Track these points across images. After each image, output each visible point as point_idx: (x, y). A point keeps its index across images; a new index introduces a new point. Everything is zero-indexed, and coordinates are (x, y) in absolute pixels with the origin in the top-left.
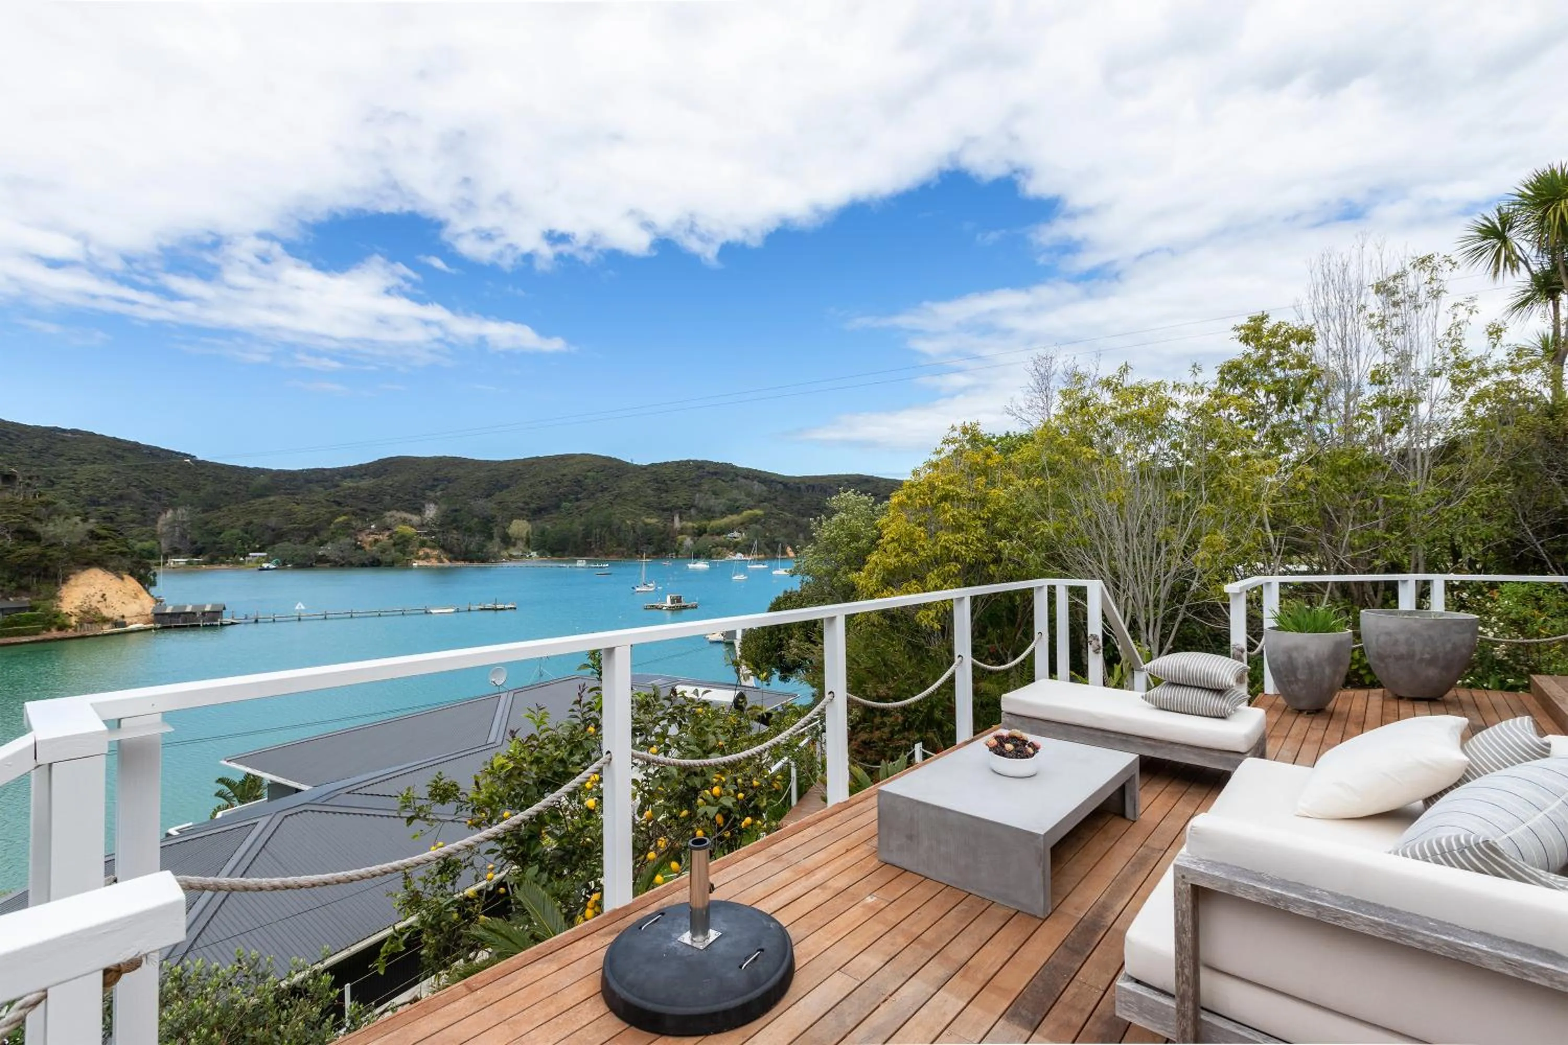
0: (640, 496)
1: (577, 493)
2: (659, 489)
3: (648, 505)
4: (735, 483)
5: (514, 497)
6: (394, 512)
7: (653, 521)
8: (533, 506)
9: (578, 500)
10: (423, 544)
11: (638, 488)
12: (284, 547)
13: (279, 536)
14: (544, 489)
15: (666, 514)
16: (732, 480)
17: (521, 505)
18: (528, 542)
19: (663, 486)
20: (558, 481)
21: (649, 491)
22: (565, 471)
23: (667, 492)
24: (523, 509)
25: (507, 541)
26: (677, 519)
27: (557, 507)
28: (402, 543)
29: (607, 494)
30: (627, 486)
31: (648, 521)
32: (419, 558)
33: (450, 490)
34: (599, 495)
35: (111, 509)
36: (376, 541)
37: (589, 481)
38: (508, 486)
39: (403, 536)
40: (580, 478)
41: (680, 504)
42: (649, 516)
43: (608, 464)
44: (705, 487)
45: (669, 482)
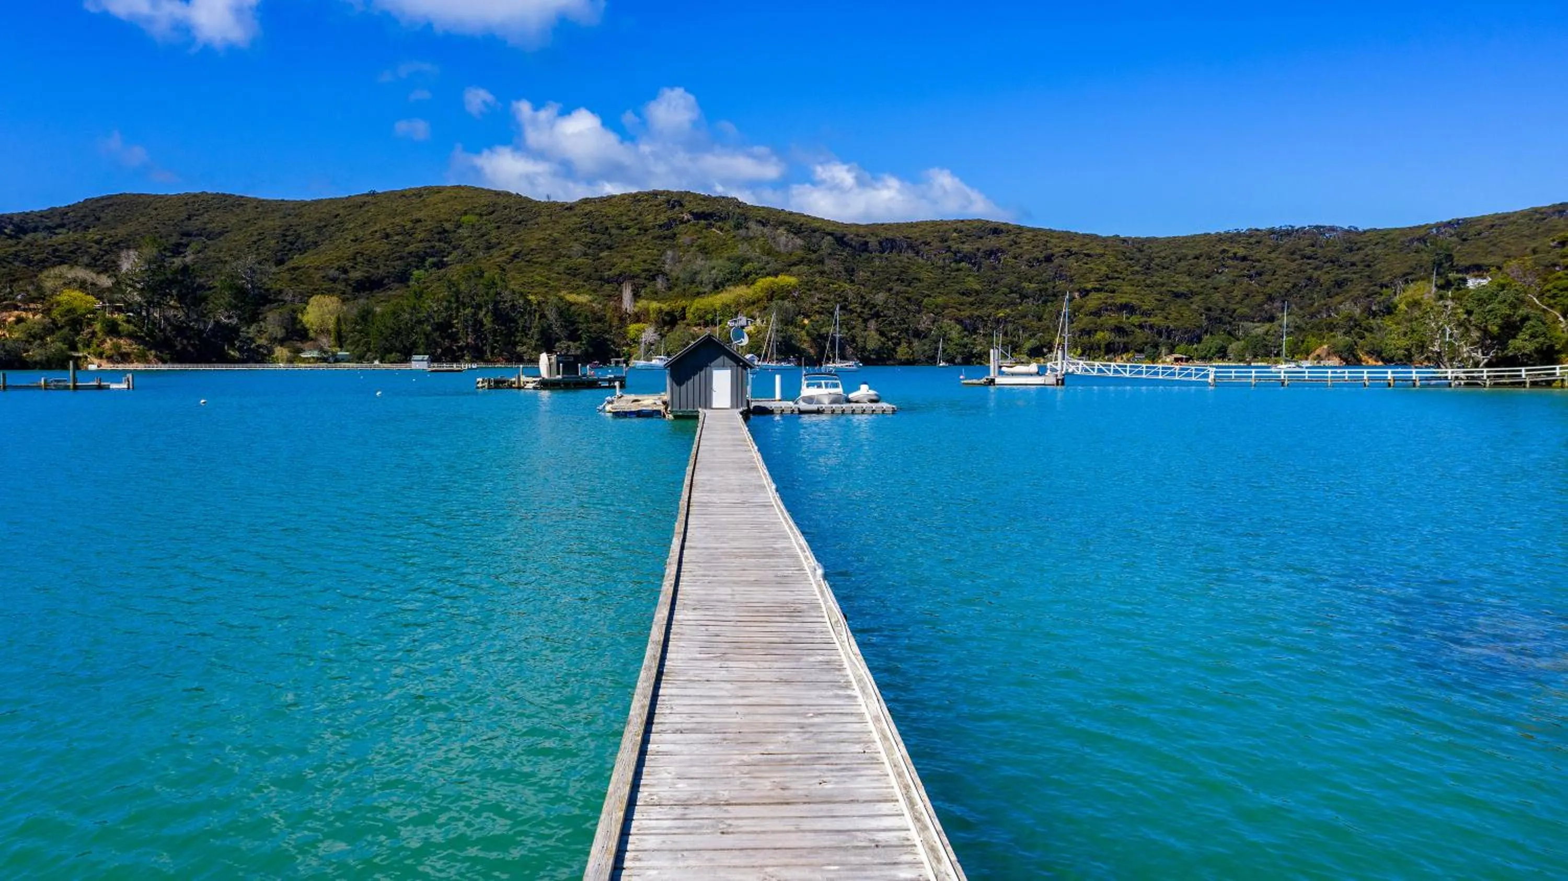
0: (559, 256)
1: (441, 252)
2: (595, 243)
3: (573, 272)
4: (742, 232)
5: (320, 259)
6: (62, 269)
7: (583, 298)
8: (356, 275)
9: (442, 263)
10: (112, 329)
11: (555, 241)
14: (379, 246)
15: (608, 288)
16: (738, 226)
17: (332, 273)
18: (336, 337)
19: (604, 239)
20: (404, 232)
21: (577, 247)
22: (421, 215)
23: (610, 248)
24: (334, 280)
25: (296, 332)
26: (627, 294)
27: (403, 278)
28: (70, 325)
29: (495, 252)
30: (535, 238)
31: (571, 298)
32: (100, 355)
36: (21, 320)
37: (463, 231)
38: (315, 243)
39: (72, 311)
40: (447, 226)
41: (636, 269)
42: (575, 290)
43: (502, 201)
44: (684, 239)
45: (614, 231)
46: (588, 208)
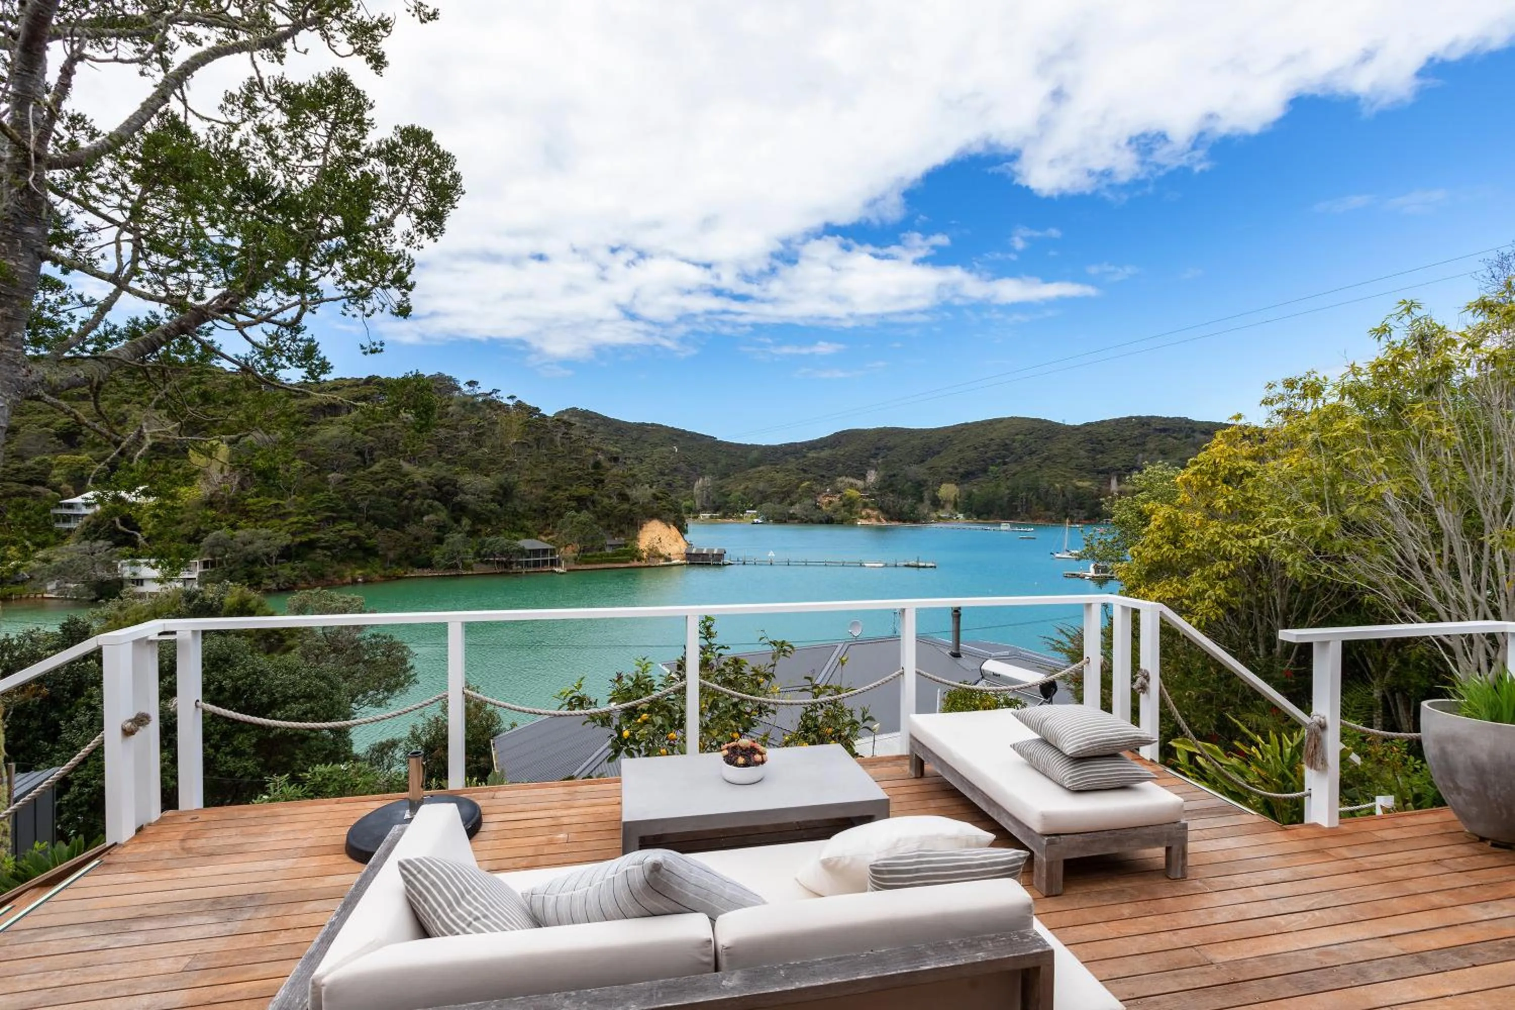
0: (1071, 458)
1: (1004, 457)
2: (1094, 450)
3: (1080, 468)
4: (1190, 440)
5: (943, 462)
6: (844, 478)
7: (1086, 484)
8: (961, 470)
9: (1005, 463)
10: (865, 506)
11: (1069, 450)
12: (767, 506)
13: (765, 497)
14: (971, 454)
15: (1101, 476)
16: (1187, 437)
17: (950, 470)
18: (955, 505)
19: (1099, 447)
20: (985, 446)
21: (1082, 453)
22: (992, 436)
23: (1102, 452)
24: (951, 474)
25: (937, 504)
26: (1114, 482)
27: (985, 471)
28: (850, 504)
29: (1034, 457)
30: (1056, 448)
31: (1080, 484)
32: (862, 518)
33: (889, 458)
34: (1026, 458)
35: (670, 478)
36: (830, 502)
37: (1016, 445)
38: (939, 452)
39: (850, 498)
40: (1007, 442)
41: (1119, 465)
42: (1081, 479)
43: (1038, 426)
44: (1151, 446)
45: (1105, 442)
46: (1089, 429)
